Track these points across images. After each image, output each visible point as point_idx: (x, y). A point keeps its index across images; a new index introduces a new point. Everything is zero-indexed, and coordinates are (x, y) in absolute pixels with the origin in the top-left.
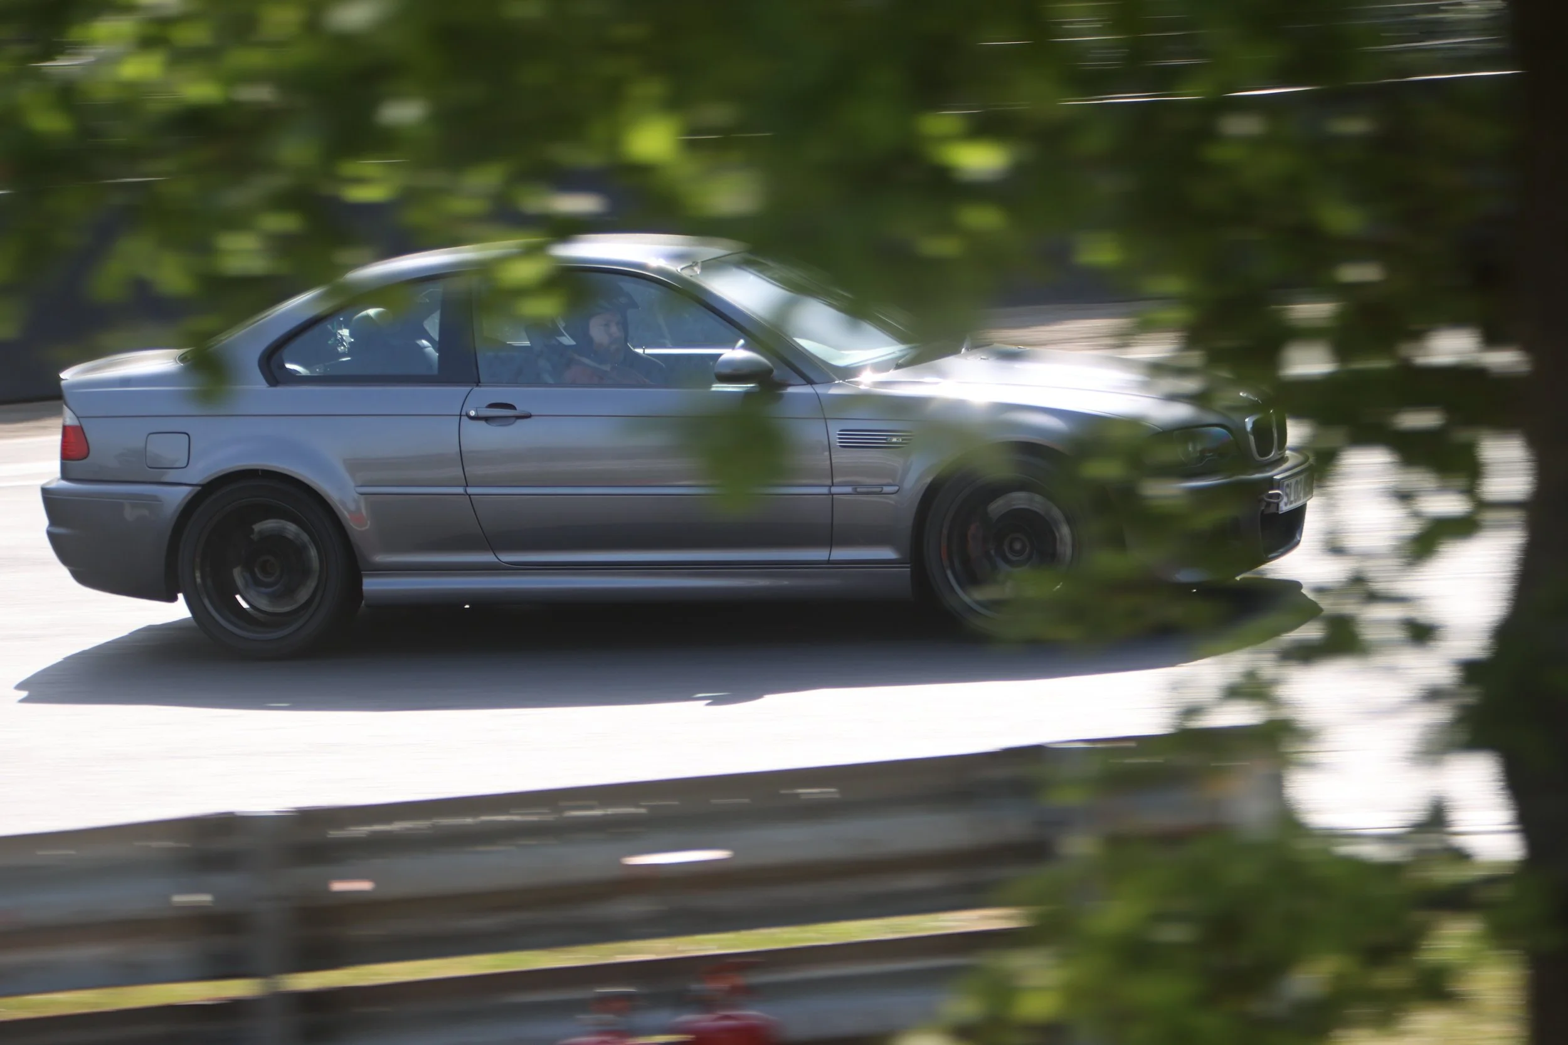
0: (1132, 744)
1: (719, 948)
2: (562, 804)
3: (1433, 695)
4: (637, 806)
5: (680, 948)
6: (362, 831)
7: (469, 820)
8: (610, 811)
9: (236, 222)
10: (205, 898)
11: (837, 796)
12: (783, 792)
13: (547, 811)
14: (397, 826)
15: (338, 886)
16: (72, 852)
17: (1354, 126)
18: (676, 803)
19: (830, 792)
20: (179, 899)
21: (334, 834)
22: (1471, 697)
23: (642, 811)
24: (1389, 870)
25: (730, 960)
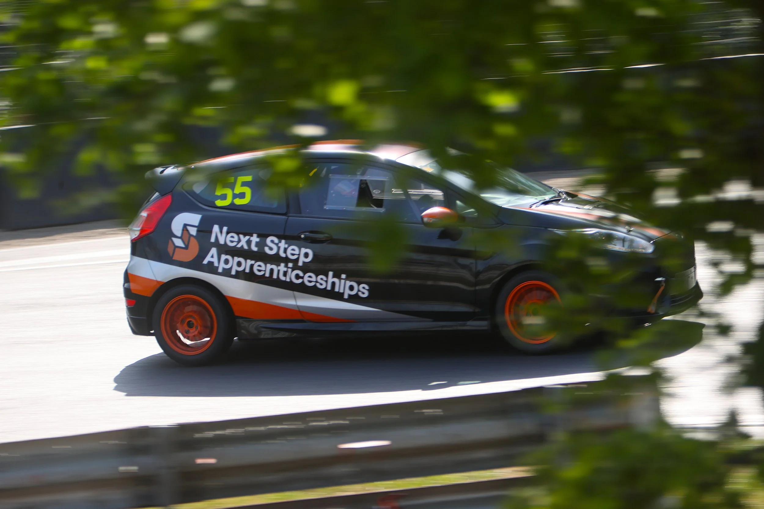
0: (585, 386)
1: (385, 488)
2: (308, 419)
3: (730, 359)
4: (345, 420)
5: (366, 489)
6: (210, 434)
7: (262, 428)
8: (332, 422)
9: (142, 138)
10: (134, 468)
11: (442, 414)
12: (416, 411)
13: (301, 423)
14: (228, 431)
15: (200, 461)
16: (69, 447)
17: (687, 83)
18: (364, 418)
19: (438, 412)
20: (122, 469)
21: (197, 435)
22: (748, 360)
23: (347, 422)
24: (710, 445)
25: (391, 494)
